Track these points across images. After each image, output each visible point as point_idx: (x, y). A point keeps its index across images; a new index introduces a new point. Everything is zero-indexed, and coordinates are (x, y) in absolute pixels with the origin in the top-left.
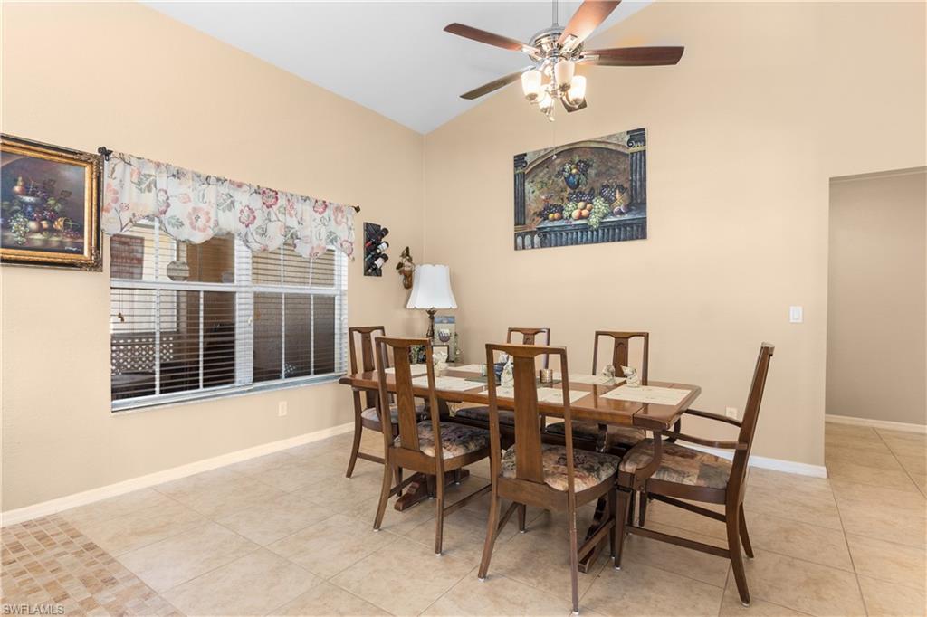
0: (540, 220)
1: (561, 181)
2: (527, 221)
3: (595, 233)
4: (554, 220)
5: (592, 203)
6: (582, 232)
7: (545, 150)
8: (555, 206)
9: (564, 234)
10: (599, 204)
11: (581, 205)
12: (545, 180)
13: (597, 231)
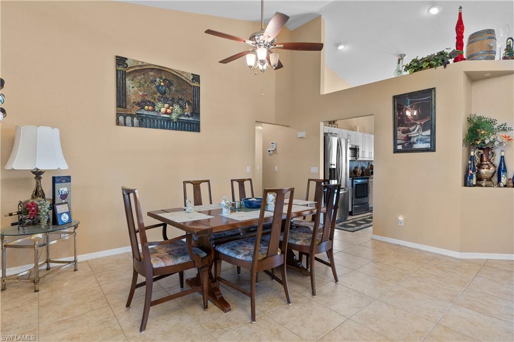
0: (138, 108)
1: (153, 86)
2: (128, 107)
3: (175, 124)
4: (148, 110)
5: (173, 107)
6: (167, 122)
7: (142, 62)
8: (149, 101)
9: (156, 121)
10: (177, 108)
11: (166, 105)
12: (142, 82)
13: (176, 123)
